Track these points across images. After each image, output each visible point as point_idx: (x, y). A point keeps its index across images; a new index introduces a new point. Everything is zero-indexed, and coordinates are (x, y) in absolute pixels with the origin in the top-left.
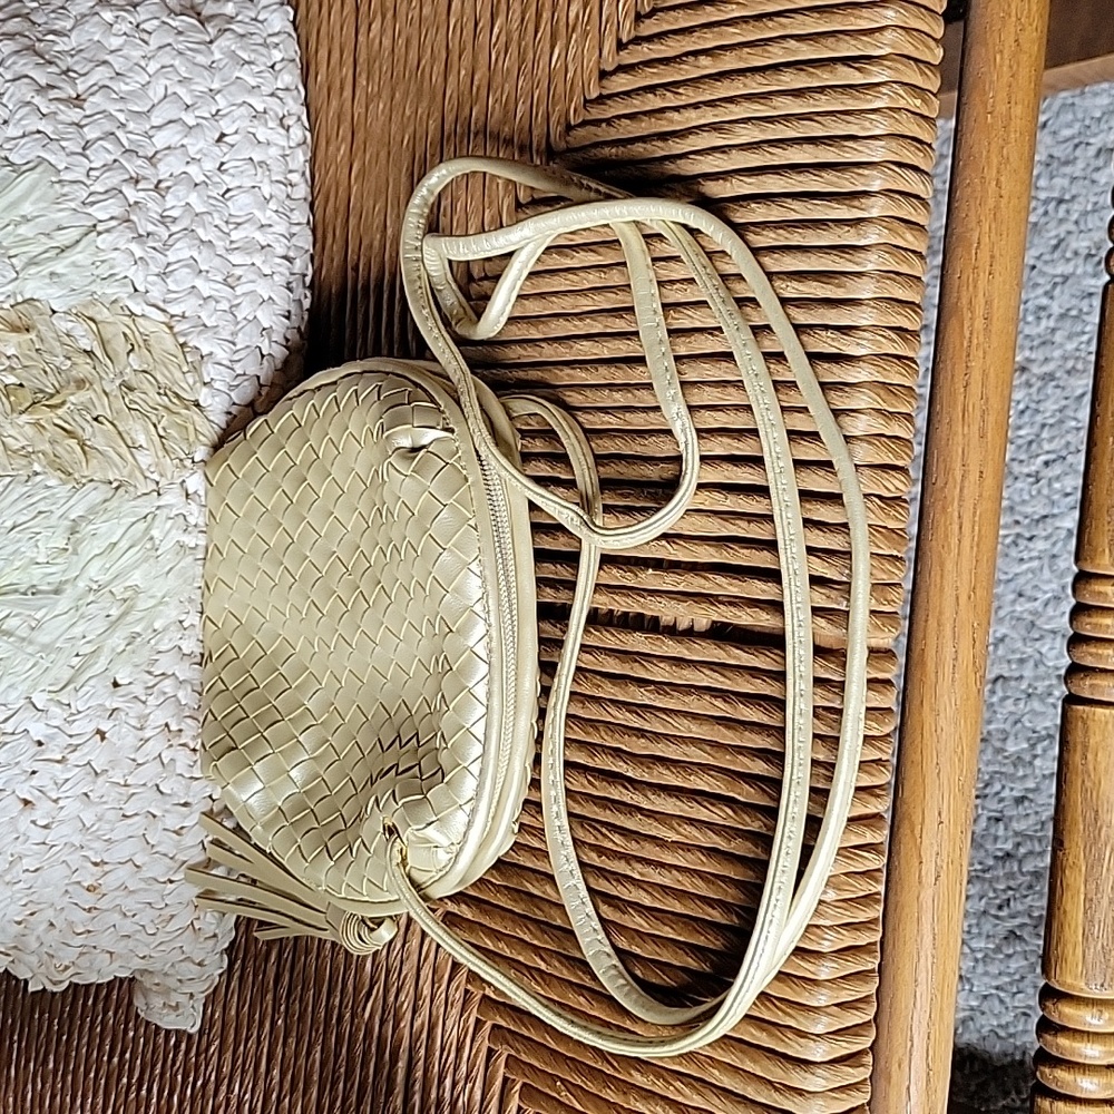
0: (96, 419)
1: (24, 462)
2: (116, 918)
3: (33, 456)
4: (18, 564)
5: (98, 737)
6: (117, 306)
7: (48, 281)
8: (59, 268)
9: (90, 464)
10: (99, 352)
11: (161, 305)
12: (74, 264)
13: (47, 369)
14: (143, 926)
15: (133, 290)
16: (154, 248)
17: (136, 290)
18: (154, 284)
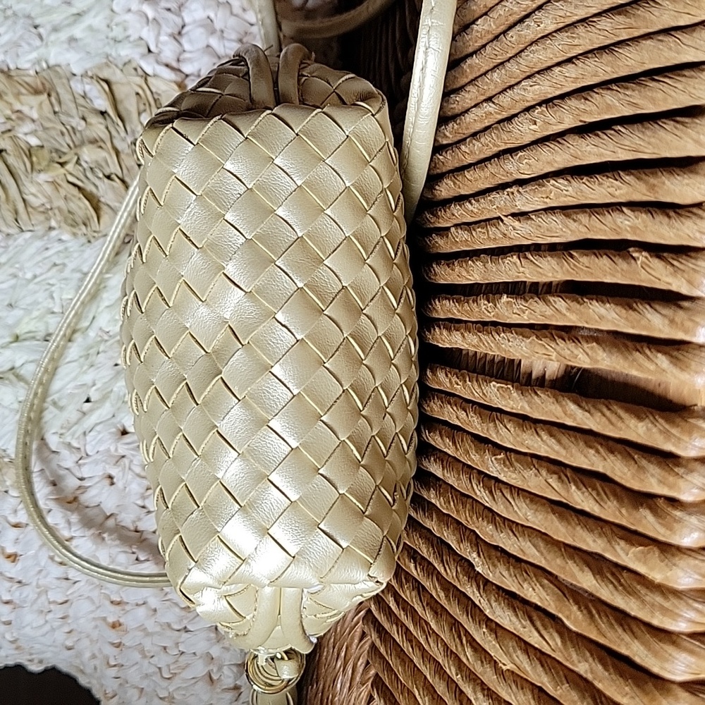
0: (109, 177)
1: (42, 218)
2: (137, 656)
3: (50, 212)
4: (36, 314)
5: (108, 481)
6: (130, 68)
7: (66, 46)
8: (78, 32)
9: (101, 221)
10: (111, 112)
11: (174, 64)
12: (90, 28)
13: (64, 130)
14: (160, 668)
15: (147, 50)
16: (169, 10)
17: (150, 51)
18: (165, 43)
